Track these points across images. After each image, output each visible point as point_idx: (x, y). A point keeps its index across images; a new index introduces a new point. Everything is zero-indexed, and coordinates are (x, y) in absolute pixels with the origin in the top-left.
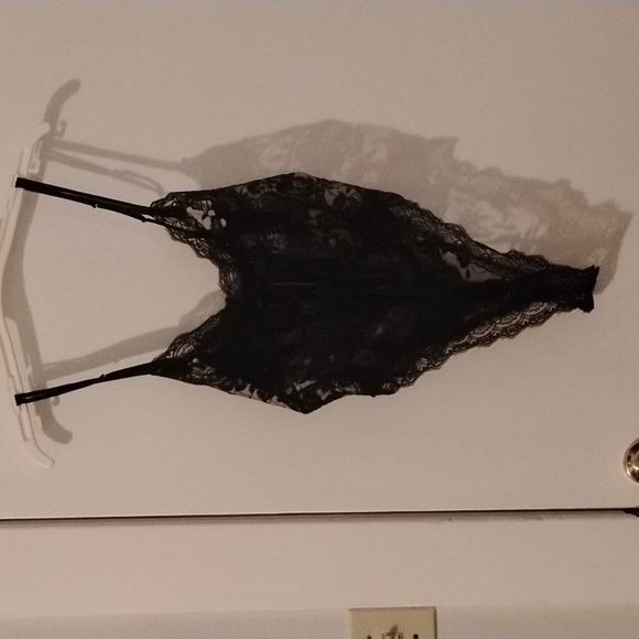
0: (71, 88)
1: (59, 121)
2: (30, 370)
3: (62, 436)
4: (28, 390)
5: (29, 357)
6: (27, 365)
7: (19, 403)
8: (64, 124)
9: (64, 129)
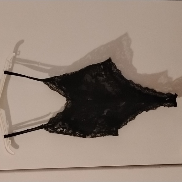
0: (21, 42)
1: (18, 50)
2: (8, 126)
3: (16, 146)
4: (7, 134)
5: (8, 121)
6: (7, 124)
7: (5, 138)
8: (20, 51)
9: (20, 53)
